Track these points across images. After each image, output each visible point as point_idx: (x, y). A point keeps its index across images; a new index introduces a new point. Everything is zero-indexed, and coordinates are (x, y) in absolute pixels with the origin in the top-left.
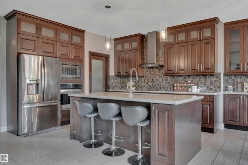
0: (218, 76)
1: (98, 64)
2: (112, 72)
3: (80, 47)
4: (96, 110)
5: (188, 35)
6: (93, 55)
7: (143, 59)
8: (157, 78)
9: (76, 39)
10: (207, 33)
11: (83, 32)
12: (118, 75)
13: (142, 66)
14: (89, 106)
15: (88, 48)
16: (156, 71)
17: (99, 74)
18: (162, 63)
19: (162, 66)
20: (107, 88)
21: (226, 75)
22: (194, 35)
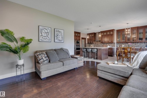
0: (115, 43)
1: (83, 40)
2: (87, 43)
3: (79, 37)
4: (86, 50)
5: (107, 33)
6: (82, 38)
7: (95, 39)
8: (99, 44)
9: (79, 35)
10: (112, 33)
11: (80, 33)
12: (88, 43)
13: (95, 41)
14: (85, 49)
15: (81, 37)
16: (99, 42)
17: (83, 43)
18: (100, 40)
19: (100, 41)
20: (85, 46)
21: (117, 43)
22: (108, 33)
